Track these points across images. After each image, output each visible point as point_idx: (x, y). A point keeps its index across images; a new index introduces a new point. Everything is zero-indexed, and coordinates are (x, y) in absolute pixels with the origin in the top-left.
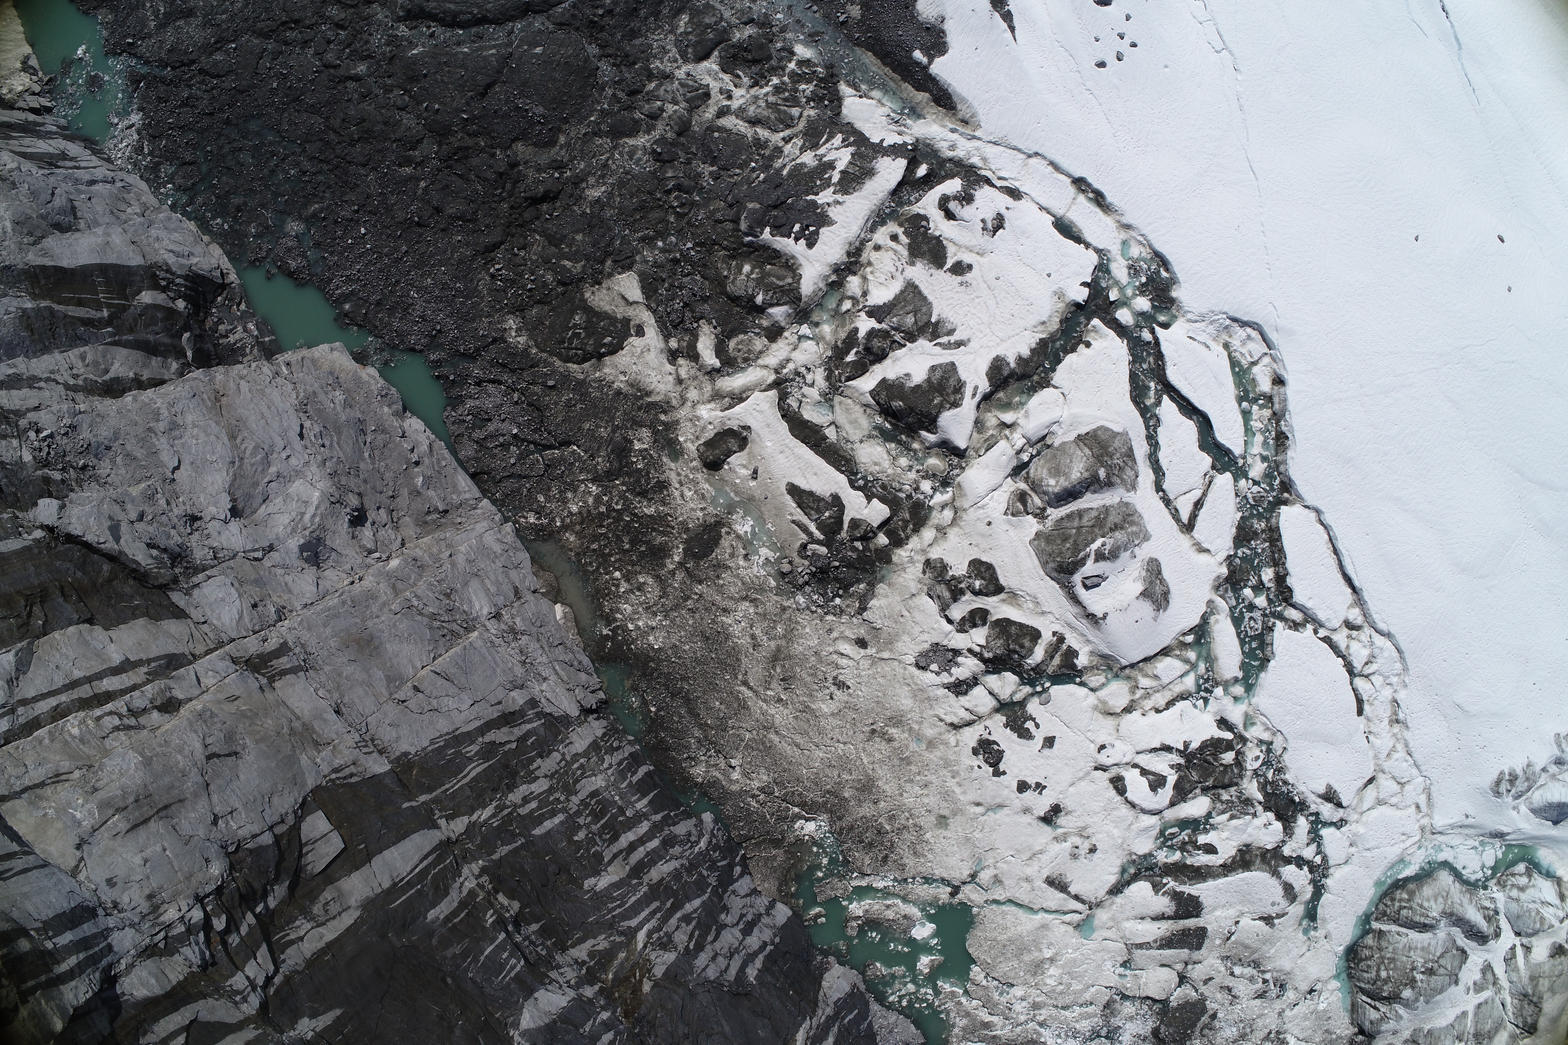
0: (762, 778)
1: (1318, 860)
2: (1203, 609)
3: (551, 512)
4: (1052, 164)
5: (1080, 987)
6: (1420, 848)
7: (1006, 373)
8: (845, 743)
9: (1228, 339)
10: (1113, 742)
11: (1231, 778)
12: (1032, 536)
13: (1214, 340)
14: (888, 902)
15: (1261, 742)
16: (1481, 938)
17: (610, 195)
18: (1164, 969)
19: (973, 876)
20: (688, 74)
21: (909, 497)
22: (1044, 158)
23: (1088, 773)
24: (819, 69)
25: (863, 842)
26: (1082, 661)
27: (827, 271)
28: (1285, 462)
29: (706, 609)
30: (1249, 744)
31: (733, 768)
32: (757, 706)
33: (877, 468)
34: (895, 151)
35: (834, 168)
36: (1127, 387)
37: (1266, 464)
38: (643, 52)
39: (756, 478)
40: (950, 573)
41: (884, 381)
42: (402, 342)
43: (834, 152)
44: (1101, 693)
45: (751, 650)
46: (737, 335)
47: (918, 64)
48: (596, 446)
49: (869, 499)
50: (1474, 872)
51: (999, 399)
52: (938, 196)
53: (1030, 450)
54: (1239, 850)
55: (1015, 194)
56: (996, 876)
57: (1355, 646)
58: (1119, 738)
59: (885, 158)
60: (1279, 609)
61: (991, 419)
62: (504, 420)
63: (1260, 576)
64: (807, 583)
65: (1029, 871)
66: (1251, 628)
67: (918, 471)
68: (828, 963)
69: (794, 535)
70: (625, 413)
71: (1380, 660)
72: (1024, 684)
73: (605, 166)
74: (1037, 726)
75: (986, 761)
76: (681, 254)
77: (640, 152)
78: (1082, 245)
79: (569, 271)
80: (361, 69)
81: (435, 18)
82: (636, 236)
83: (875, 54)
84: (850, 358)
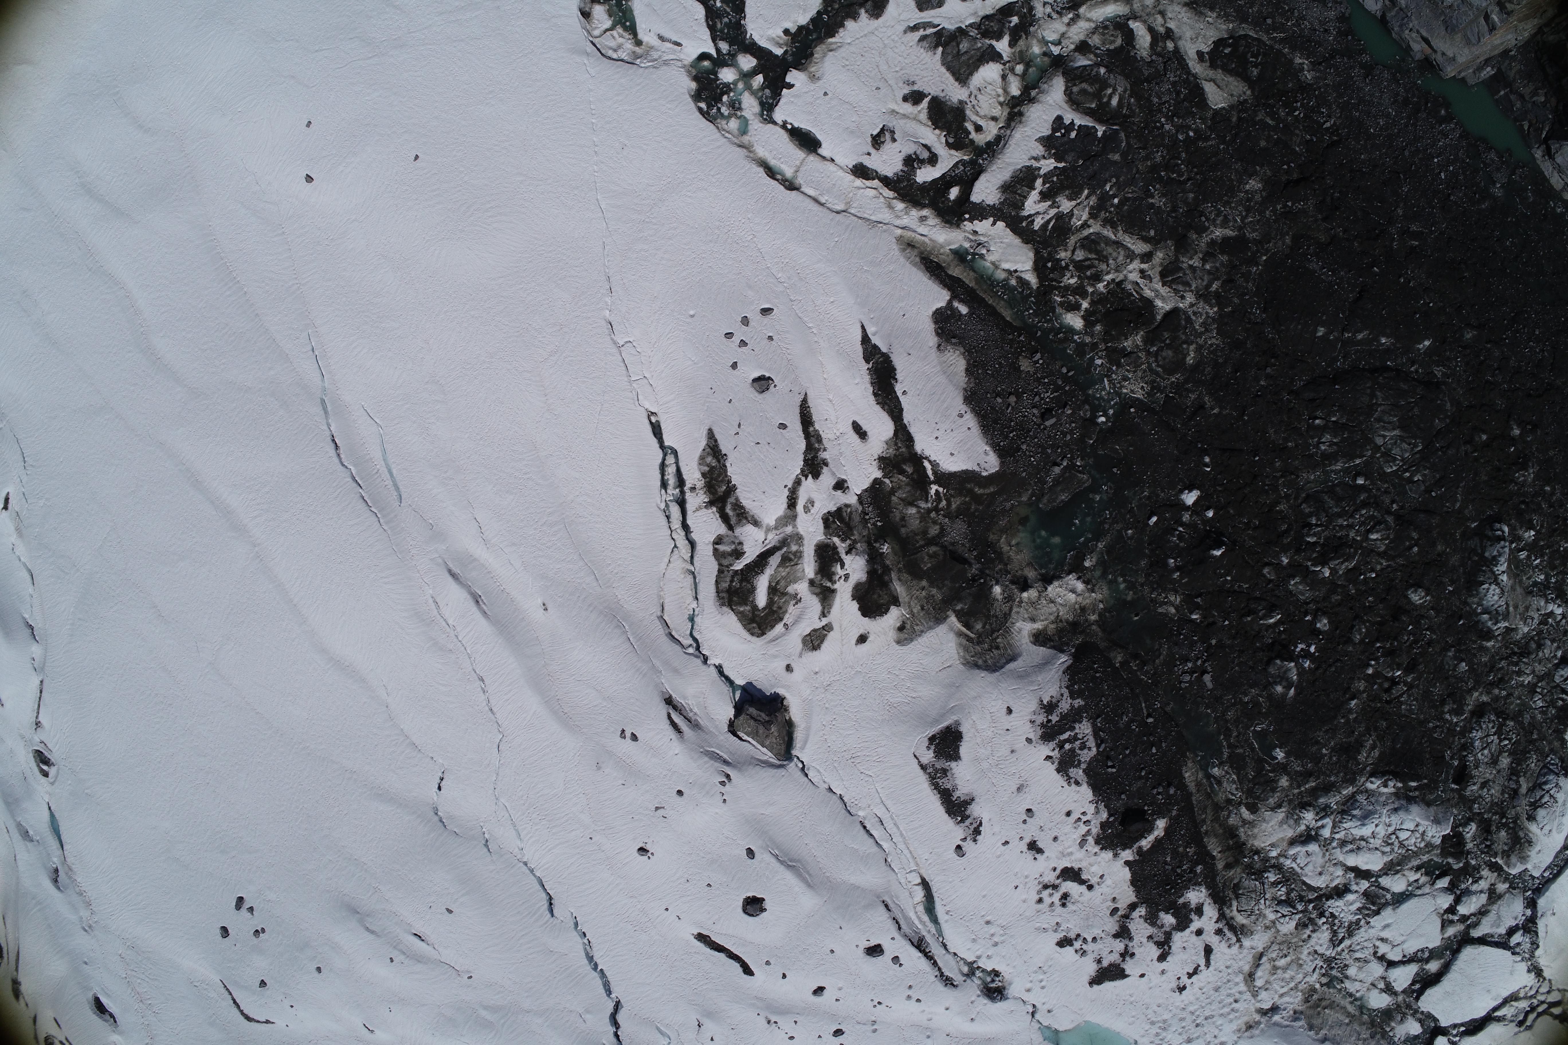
4: (822, 205)
7: (869, 4)
9: (637, 49)
13: (652, 48)
17: (1241, 182)
20: (1182, 297)
22: (828, 208)
27: (1042, 97)
34: (981, 212)
35: (1041, 193)
38: (1225, 325)
43: (1041, 210)
46: (1116, 48)
47: (961, 301)
52: (938, 166)
59: (992, 203)
73: (1248, 210)
76: (1172, 121)
77: (1218, 222)
78: (789, 127)
79: (1267, 114)
80: (1469, 335)
81: (1413, 378)
82: (1213, 142)
83: (1003, 318)
84: (1015, 20)
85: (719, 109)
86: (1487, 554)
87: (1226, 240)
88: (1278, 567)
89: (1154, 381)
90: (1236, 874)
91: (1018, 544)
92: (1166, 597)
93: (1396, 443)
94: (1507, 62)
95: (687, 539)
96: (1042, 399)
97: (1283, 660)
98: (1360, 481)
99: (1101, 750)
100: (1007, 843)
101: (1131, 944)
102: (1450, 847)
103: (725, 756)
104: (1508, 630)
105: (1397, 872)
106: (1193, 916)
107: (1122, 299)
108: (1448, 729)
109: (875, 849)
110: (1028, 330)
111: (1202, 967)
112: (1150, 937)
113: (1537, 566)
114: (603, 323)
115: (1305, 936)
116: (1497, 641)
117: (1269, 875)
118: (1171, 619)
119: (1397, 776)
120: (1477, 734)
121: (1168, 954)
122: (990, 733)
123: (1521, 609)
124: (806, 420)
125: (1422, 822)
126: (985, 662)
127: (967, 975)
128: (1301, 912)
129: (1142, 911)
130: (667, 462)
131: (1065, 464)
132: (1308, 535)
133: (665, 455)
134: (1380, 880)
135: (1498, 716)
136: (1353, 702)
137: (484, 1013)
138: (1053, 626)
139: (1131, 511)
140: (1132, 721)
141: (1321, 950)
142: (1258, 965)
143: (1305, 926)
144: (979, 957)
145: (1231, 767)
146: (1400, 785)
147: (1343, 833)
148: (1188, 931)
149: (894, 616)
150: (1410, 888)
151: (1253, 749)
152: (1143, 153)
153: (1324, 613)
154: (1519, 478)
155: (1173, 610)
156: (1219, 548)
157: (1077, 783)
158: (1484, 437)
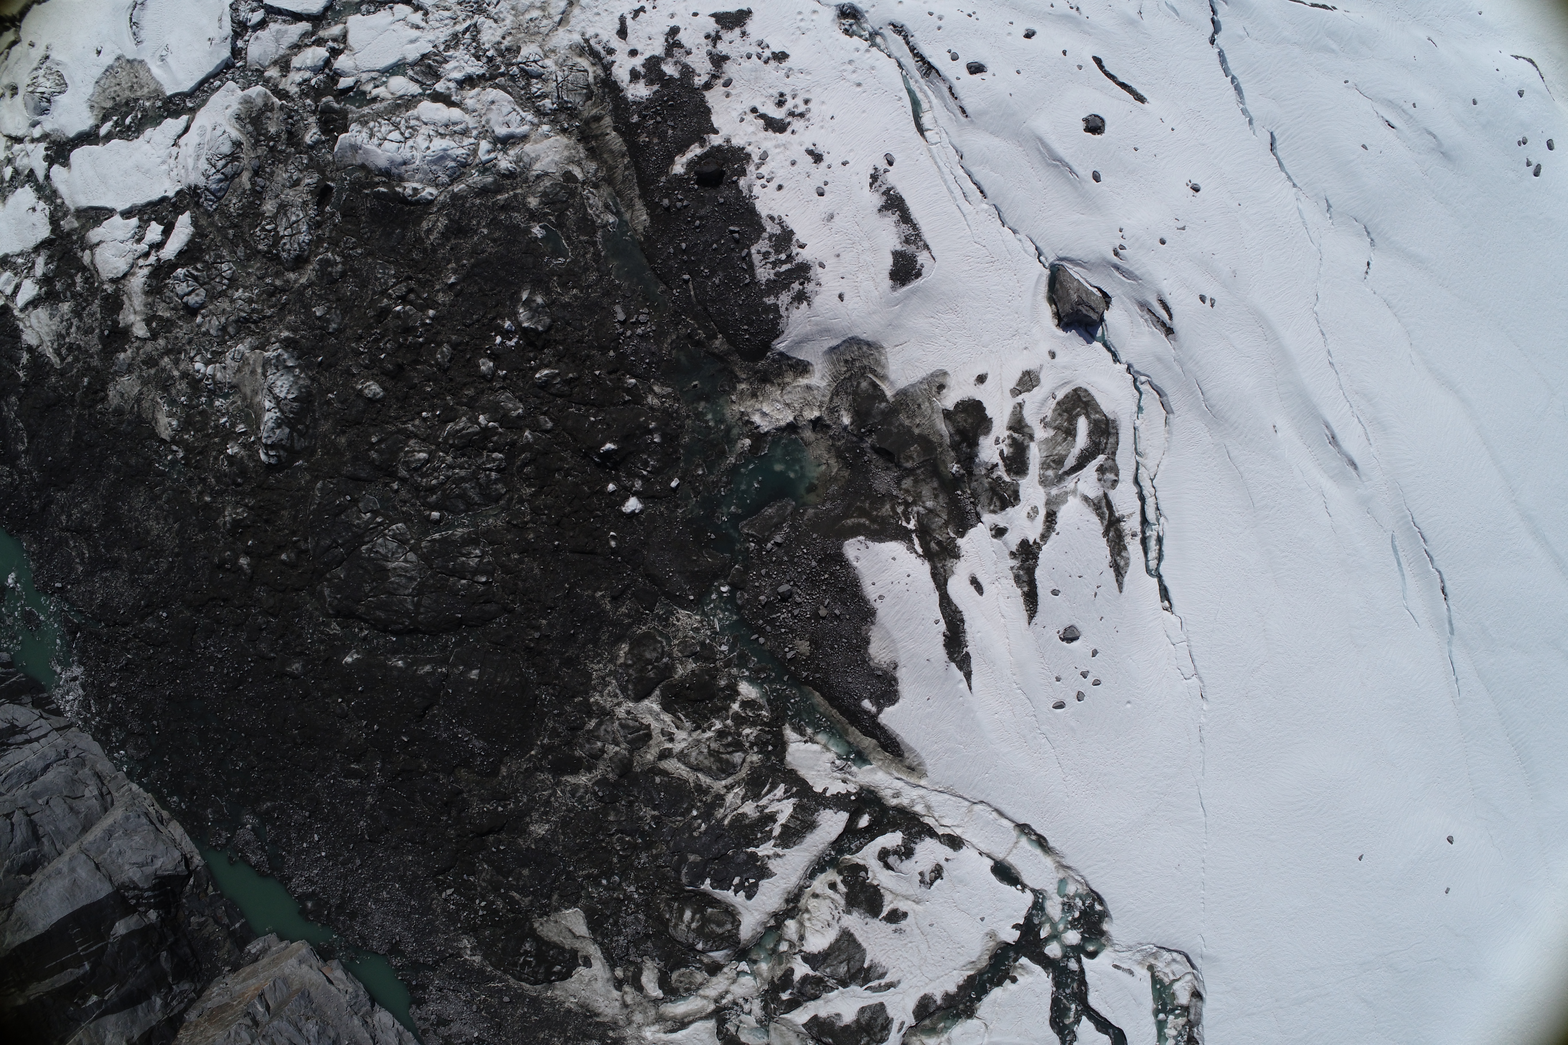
4: (996, 810)
7: (932, 1009)
9: (1154, 963)
13: (1140, 965)
17: (553, 832)
20: (628, 712)
22: (989, 805)
24: (764, 712)
27: (764, 918)
34: (839, 802)
35: (775, 821)
36: (1047, 1015)
41: (815, 1017)
42: (365, 944)
43: (776, 803)
46: (679, 969)
47: (867, 712)
51: (924, 1027)
52: (879, 848)
55: (955, 842)
59: (827, 810)
70: (576, 1028)
73: (548, 802)
76: (625, 894)
77: (582, 790)
78: (1019, 887)
79: (518, 903)
80: (296, 667)
81: (366, 621)
82: (581, 873)
83: (823, 695)
84: (785, 996)
85: (1084, 904)
86: (287, 430)
87: (575, 772)
88: (535, 428)
89: (664, 626)
90: (589, 110)
91: (819, 465)
92: (663, 403)
93: (393, 554)
94: (232, 959)
95: (1140, 487)
96: (790, 612)
97: (535, 330)
98: (435, 514)
99: (746, 251)
100: (844, 164)
101: (710, 48)
102: (336, 120)
103: (1116, 273)
104: (263, 347)
105: (401, 97)
106: (642, 70)
107: (695, 712)
108: (337, 245)
109: (973, 170)
110: (797, 681)
111: (629, 17)
112: (689, 53)
113: (223, 415)
114: (1209, 698)
115: (509, 38)
116: (276, 337)
117: (550, 106)
118: (658, 380)
119: (403, 200)
120: (304, 237)
121: (668, 34)
122: (861, 276)
123: (247, 370)
124: (1031, 599)
125: (374, 148)
126: (860, 348)
127: (877, 34)
128: (513, 65)
129: (698, 81)
130: (1156, 562)
131: (769, 545)
132: (501, 460)
133: (1157, 569)
134: (420, 91)
135: (278, 257)
136: (452, 280)
137: (1334, 46)
138: (787, 380)
139: (697, 493)
140: (707, 277)
141: (490, 22)
142: (563, 13)
143: (508, 49)
144: (867, 51)
145: (593, 222)
146: (397, 189)
147: (465, 143)
148: (647, 55)
149: (950, 400)
150: (384, 79)
151: (568, 238)
152: (661, 862)
153: (484, 376)
154: (243, 511)
155: (656, 388)
156: (608, 452)
157: (772, 218)
158: (284, 557)
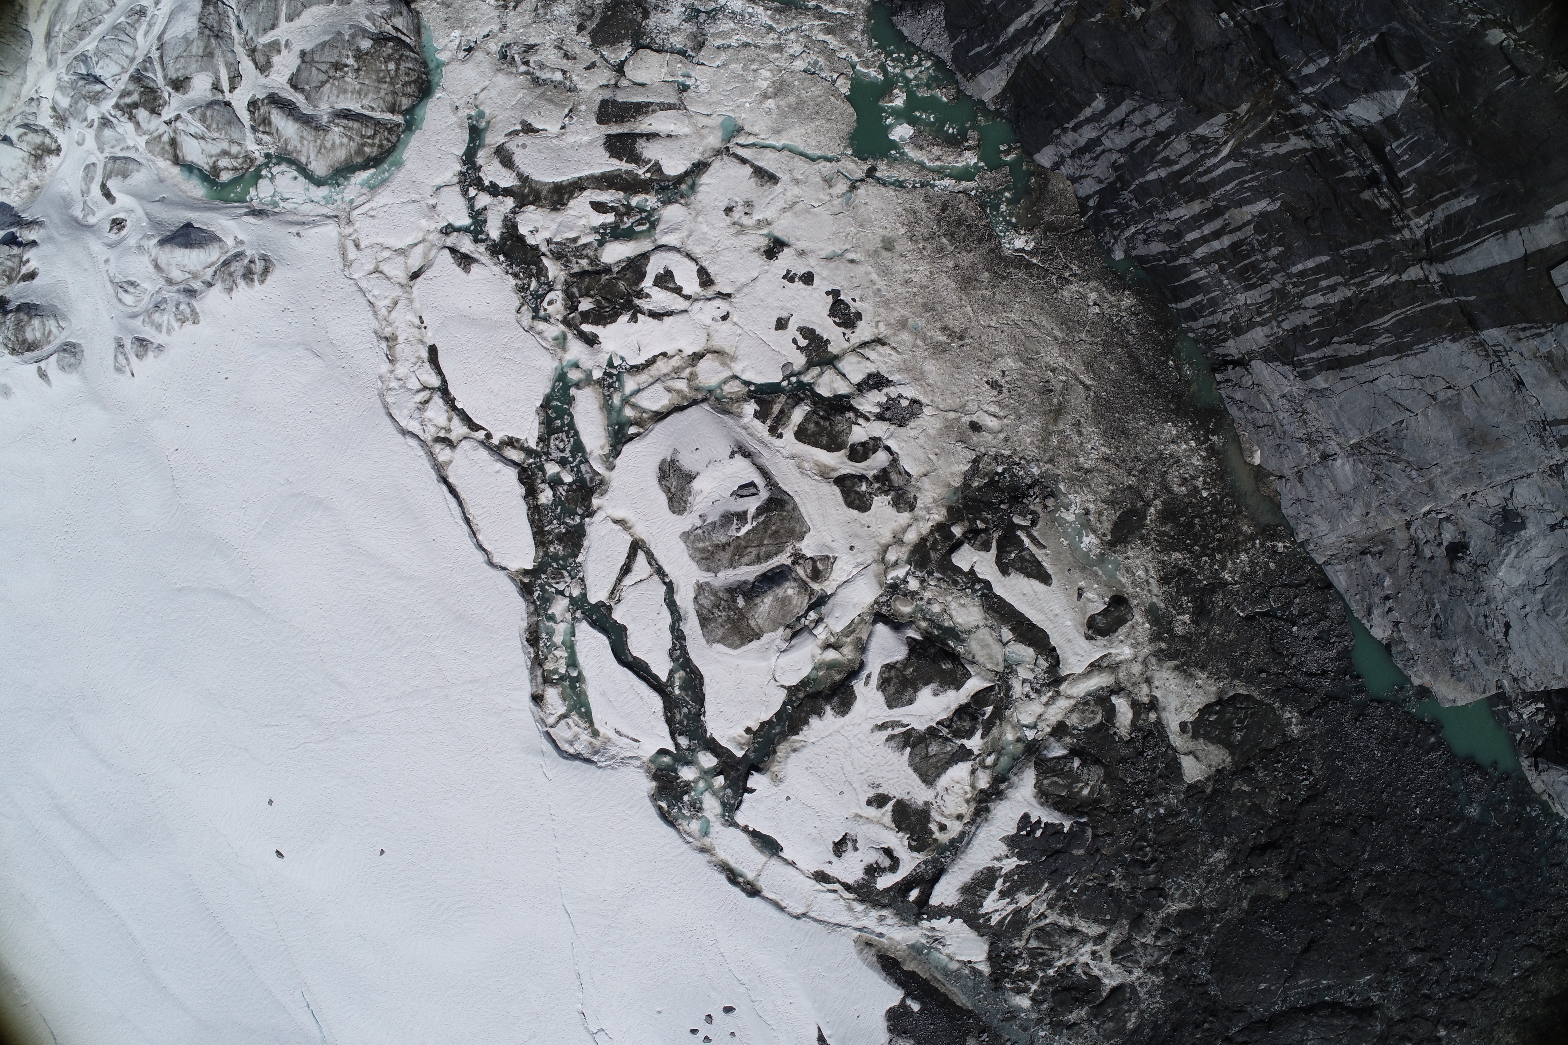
0: (1068, 293)
1: (472, 192)
2: (618, 462)
3: (1263, 553)
4: (782, 909)
5: (733, 66)
6: (351, 202)
7: (836, 700)
8: (989, 326)
9: (594, 740)
10: (714, 323)
11: (582, 282)
12: (807, 536)
13: (609, 740)
14: (938, 163)
15: (546, 319)
16: (274, 100)
17: (1206, 855)
18: (641, 81)
19: (853, 187)
20: (1130, 972)
21: (930, 573)
22: (790, 914)
23: (738, 290)
24: (1009, 986)
25: (968, 226)
26: (750, 408)
27: (1010, 793)
28: (530, 615)
29: (1125, 461)
30: (560, 317)
31: (1095, 304)
32: (1075, 365)
33: (962, 601)
34: (940, 912)
35: (1000, 892)
36: (707, 689)
37: (550, 612)
38: (1170, 991)
39: (1079, 589)
40: (889, 497)
41: (958, 688)
42: (1388, 709)
43: (999, 908)
44: (727, 374)
45: (1082, 420)
46: (1094, 726)
47: (915, 998)
48: (1224, 617)
49: (972, 571)
50: (283, 173)
51: (840, 672)
52: (899, 871)
53: (807, 623)
54: (564, 204)
55: (821, 877)
56: (830, 187)
57: (442, 421)
58: (707, 327)
59: (950, 905)
60: (531, 461)
61: (848, 653)
62: (1304, 638)
63: (554, 495)
64: (1029, 487)
65: (796, 190)
66: (562, 440)
67: (922, 599)
68: (995, 104)
69: (1043, 535)
70: (1197, 648)
71: (412, 405)
72: (810, 384)
73: (1208, 882)
74: (795, 341)
75: (848, 306)
77: (1176, 896)
78: (751, 831)
79: (1245, 781)
80: (1412, 959)
81: (1348, 1008)
82: (1184, 817)
84: (990, 710)
85: (680, 809)
87: (1182, 914)
107: (1071, 980)
